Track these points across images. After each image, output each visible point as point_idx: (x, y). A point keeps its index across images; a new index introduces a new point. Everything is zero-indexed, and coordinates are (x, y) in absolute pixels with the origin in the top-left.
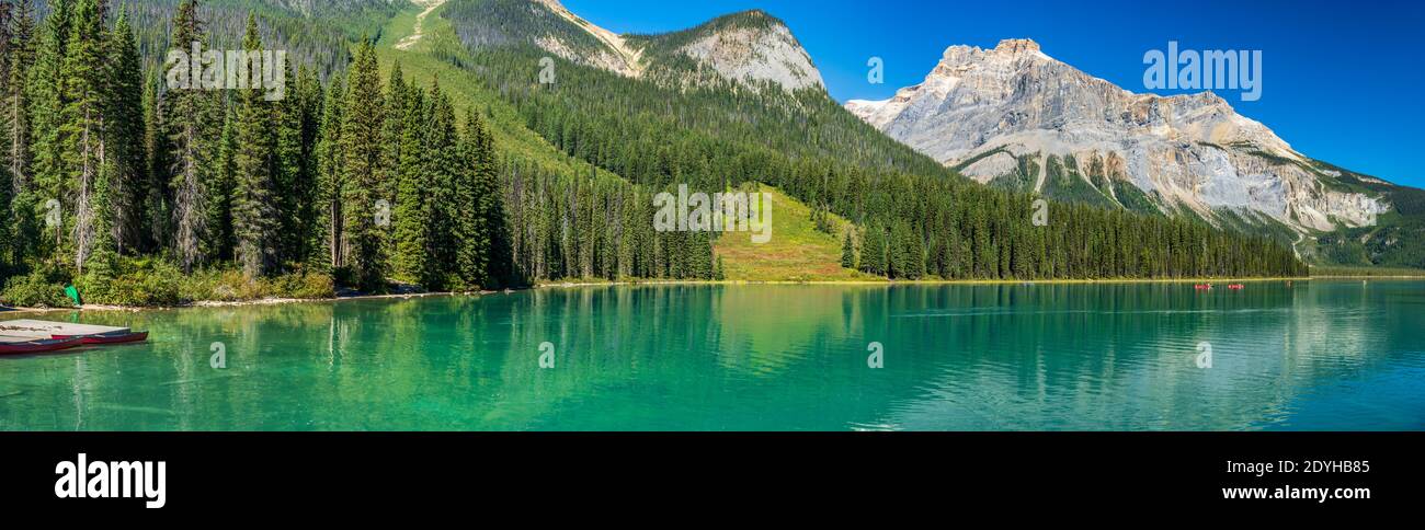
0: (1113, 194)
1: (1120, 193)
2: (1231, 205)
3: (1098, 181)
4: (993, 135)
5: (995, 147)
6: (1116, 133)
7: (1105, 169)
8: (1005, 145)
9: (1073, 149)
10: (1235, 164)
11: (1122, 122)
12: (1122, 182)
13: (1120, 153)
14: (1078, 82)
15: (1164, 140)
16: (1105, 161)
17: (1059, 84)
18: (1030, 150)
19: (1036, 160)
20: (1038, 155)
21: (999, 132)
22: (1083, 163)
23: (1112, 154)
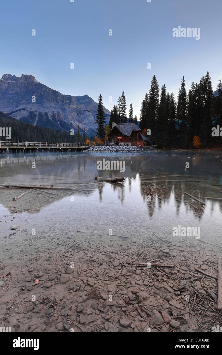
0: (59, 124)
1: (61, 124)
2: (93, 128)
3: (55, 120)
4: (21, 104)
5: (22, 108)
6: (59, 106)
7: (56, 117)
8: (25, 108)
9: (47, 111)
10: (94, 116)
11: (61, 103)
12: (61, 121)
13: (61, 112)
14: (47, 90)
15: (74, 109)
16: (56, 114)
17: (42, 90)
18: (33, 110)
19: (35, 113)
20: (36, 111)
21: (23, 104)
22: (50, 114)
23: (58, 113)
